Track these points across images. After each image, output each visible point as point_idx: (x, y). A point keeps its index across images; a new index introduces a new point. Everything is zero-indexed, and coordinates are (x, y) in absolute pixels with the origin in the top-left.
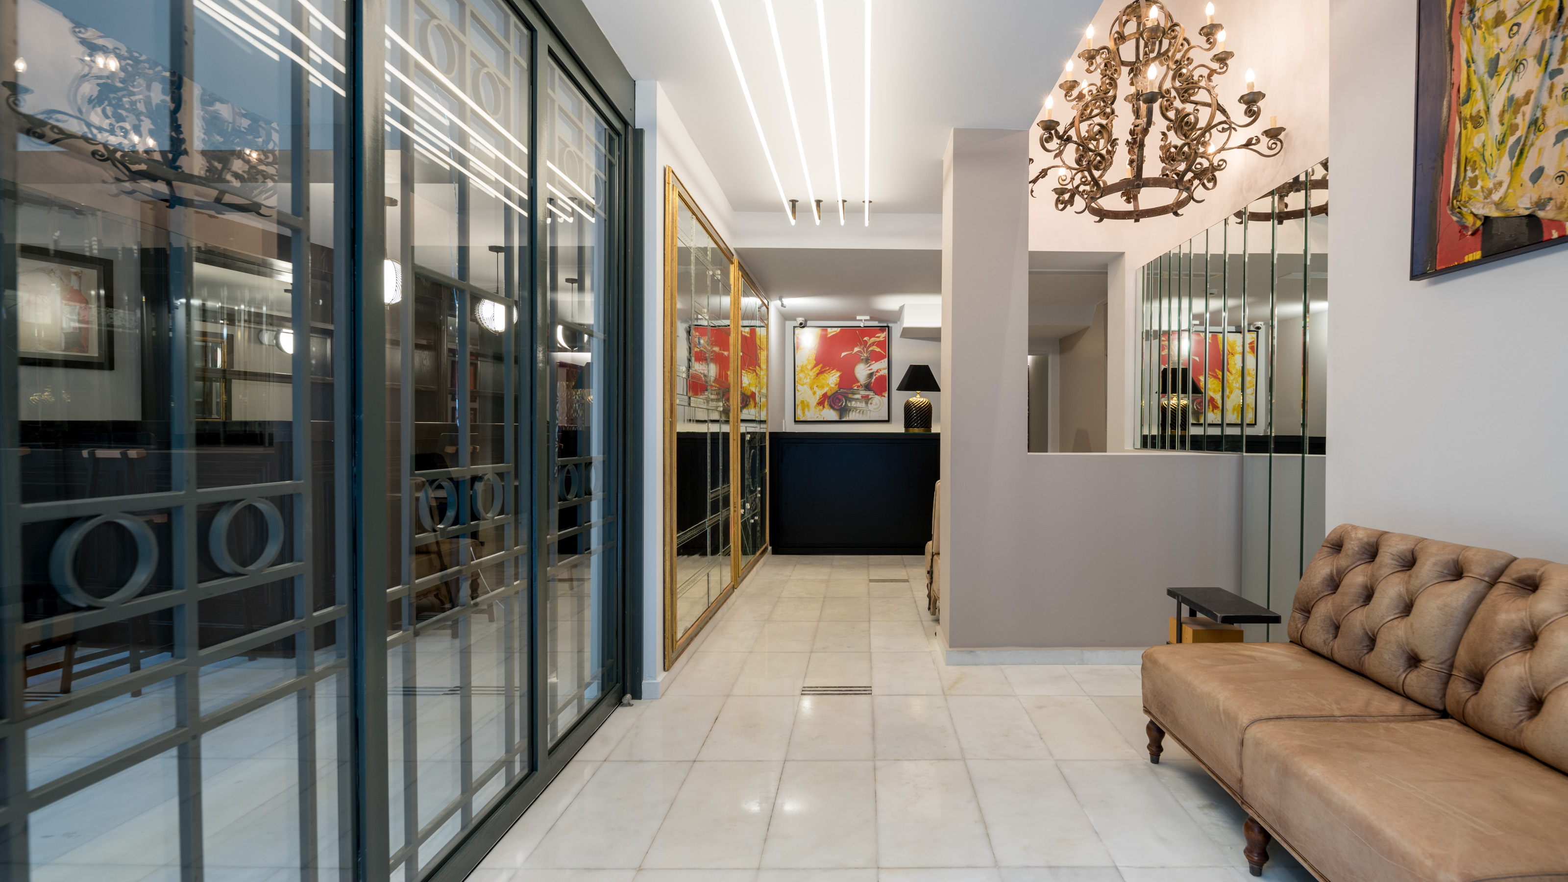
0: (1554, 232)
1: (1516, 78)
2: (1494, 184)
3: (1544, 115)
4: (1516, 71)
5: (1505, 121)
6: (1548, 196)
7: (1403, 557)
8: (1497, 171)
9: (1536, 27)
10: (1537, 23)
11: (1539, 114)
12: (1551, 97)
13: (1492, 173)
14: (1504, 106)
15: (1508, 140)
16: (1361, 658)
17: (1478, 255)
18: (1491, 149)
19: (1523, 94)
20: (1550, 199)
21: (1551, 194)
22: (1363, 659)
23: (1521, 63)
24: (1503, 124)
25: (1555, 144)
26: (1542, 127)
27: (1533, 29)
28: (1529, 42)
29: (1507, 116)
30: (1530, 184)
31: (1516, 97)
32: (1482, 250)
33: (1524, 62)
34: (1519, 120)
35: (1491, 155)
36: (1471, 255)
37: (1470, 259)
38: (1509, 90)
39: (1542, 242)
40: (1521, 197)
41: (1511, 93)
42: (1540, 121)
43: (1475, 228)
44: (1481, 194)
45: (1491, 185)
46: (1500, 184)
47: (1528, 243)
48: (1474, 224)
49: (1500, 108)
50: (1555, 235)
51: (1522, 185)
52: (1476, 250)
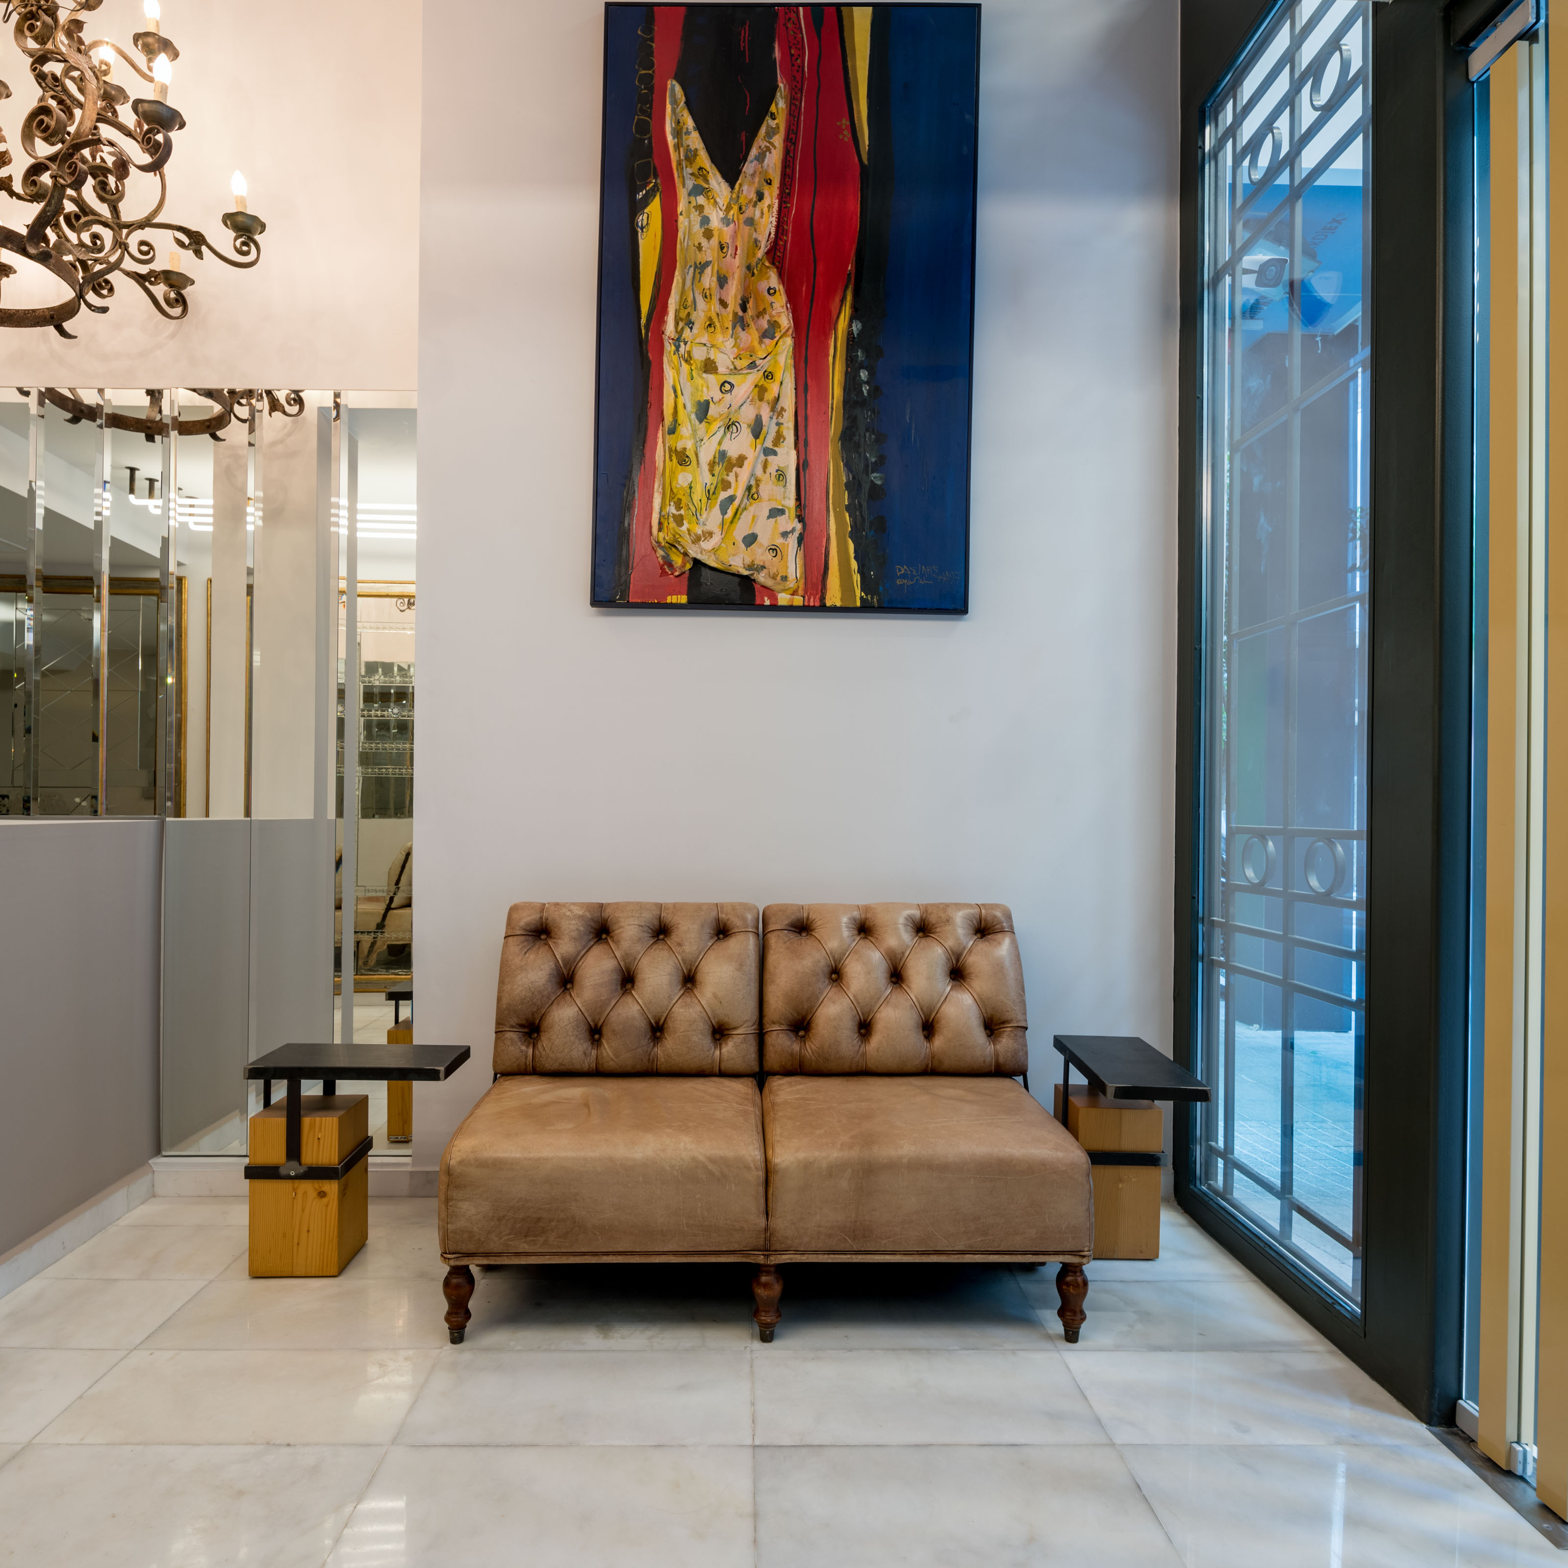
0: (766, 599)
1: (728, 435)
2: (703, 532)
3: (758, 486)
4: (728, 428)
5: (716, 473)
6: (761, 564)
7: (652, 927)
8: (707, 519)
9: (751, 398)
10: (752, 395)
11: (753, 482)
12: (765, 472)
13: (702, 519)
14: (715, 458)
15: (719, 494)
16: (650, 1054)
17: (683, 599)
18: (699, 494)
19: (737, 456)
20: (763, 567)
21: (764, 562)
22: (652, 1054)
23: (733, 424)
24: (713, 475)
25: (769, 518)
26: (755, 496)
27: (748, 398)
28: (743, 408)
29: (717, 469)
30: (743, 546)
31: (729, 454)
32: (688, 595)
33: (737, 424)
34: (731, 478)
35: (700, 500)
36: (674, 597)
37: (674, 601)
38: (720, 443)
39: (754, 605)
40: (734, 555)
41: (723, 447)
42: (754, 490)
43: (683, 570)
44: (688, 536)
45: (700, 532)
46: (711, 534)
47: (740, 602)
48: (684, 566)
49: (711, 457)
50: (767, 602)
51: (734, 544)
52: (680, 593)
